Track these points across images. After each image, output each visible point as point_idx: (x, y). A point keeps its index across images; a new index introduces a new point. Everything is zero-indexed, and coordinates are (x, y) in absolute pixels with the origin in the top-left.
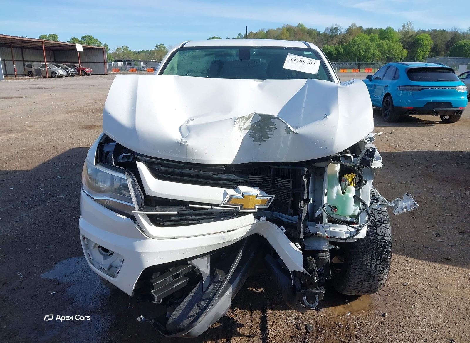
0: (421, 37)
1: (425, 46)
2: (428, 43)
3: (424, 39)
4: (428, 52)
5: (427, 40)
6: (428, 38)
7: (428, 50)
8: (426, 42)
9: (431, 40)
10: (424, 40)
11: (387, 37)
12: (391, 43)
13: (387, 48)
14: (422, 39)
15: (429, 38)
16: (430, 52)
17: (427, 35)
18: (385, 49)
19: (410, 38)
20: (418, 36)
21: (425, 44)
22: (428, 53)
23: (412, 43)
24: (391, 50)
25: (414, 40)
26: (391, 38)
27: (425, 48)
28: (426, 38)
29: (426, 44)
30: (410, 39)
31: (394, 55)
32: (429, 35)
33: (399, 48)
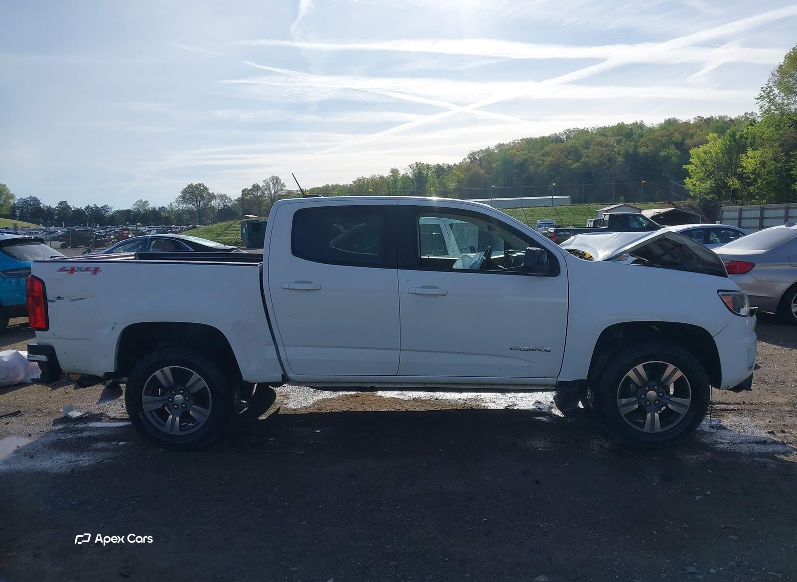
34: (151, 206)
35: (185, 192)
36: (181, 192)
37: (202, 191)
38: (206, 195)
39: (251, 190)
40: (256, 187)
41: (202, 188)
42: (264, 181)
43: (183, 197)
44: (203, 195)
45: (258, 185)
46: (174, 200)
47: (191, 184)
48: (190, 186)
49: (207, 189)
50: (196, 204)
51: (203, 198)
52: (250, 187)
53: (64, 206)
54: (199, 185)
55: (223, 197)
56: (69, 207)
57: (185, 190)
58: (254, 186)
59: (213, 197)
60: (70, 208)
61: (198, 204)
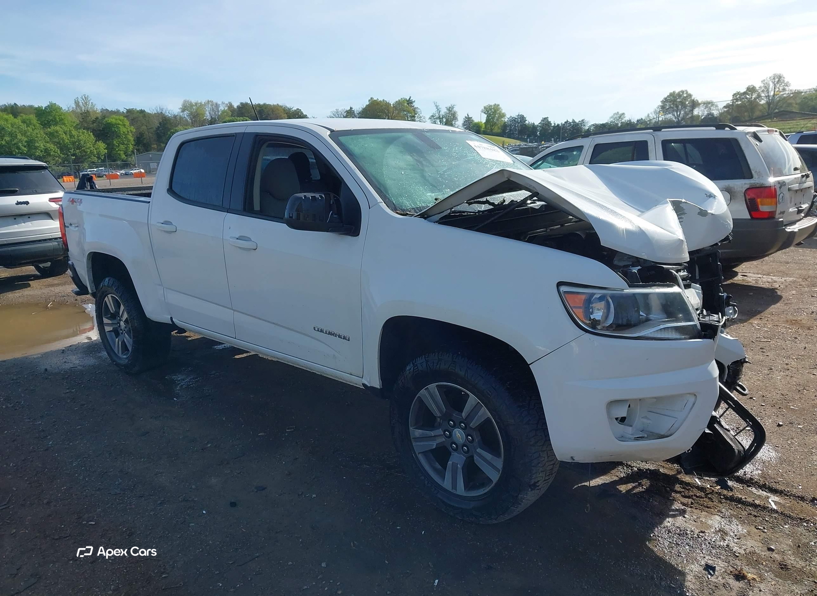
0: (112, 120)
1: (124, 136)
2: (128, 131)
3: (119, 124)
4: (131, 145)
5: (124, 125)
6: (125, 123)
7: (130, 142)
8: (123, 130)
9: (130, 126)
10: (120, 126)
11: (52, 120)
12: (72, 130)
13: (68, 139)
14: (116, 124)
15: (127, 123)
16: (135, 145)
17: (122, 118)
18: (63, 141)
19: (94, 122)
20: (106, 119)
21: (122, 133)
22: (131, 147)
23: (100, 130)
24: (76, 142)
25: (102, 127)
26: (61, 122)
27: (125, 139)
28: (121, 123)
29: (124, 132)
30: (95, 124)
31: (85, 152)
32: (126, 119)
33: (88, 139)
34: (626, 118)
35: (665, 101)
36: (661, 102)
37: (685, 99)
38: (689, 103)
39: (745, 93)
40: (751, 90)
41: (685, 95)
42: (762, 82)
43: (663, 107)
44: (685, 103)
45: (754, 87)
46: (652, 110)
47: (674, 92)
48: (672, 95)
49: (690, 96)
50: (676, 114)
51: (684, 106)
52: (743, 90)
53: (546, 122)
54: (683, 92)
55: (708, 104)
56: (549, 123)
57: (665, 99)
58: (748, 89)
59: (695, 104)
60: (551, 124)
61: (678, 113)
